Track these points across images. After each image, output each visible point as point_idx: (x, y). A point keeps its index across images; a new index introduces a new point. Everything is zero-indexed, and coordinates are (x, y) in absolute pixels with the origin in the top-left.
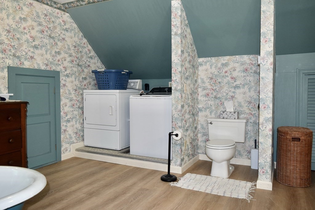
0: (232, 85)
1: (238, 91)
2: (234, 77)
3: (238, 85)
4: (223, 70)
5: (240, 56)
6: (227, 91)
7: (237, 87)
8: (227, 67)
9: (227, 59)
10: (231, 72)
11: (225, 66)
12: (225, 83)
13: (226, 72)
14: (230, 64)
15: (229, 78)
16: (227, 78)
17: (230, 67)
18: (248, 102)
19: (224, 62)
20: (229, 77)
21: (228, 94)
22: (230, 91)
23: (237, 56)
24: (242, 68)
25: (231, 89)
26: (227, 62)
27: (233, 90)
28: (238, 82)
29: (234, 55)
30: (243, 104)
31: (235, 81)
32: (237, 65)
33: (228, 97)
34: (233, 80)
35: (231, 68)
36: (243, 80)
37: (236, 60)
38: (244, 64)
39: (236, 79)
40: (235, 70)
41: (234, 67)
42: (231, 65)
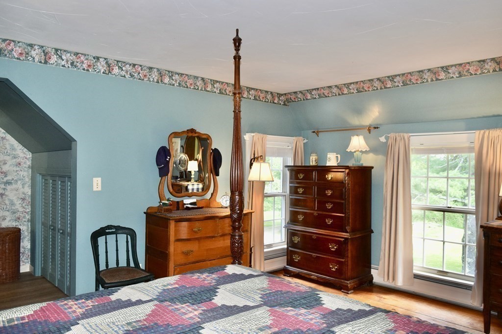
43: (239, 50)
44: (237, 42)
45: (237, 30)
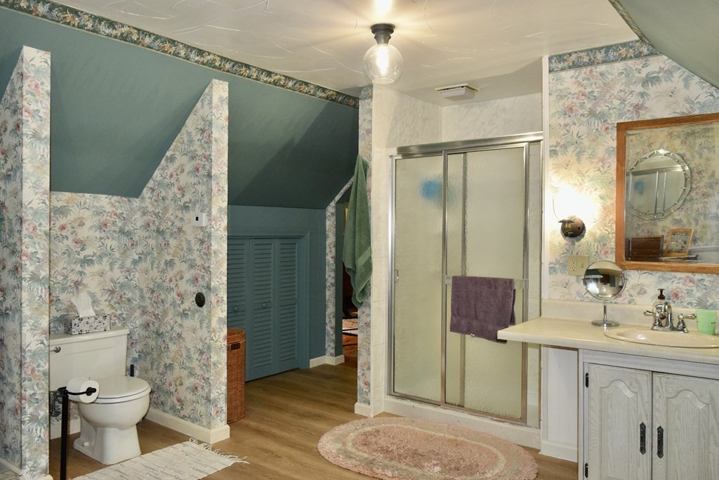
0: (77, 256)
1: (88, 270)
2: (82, 239)
3: (89, 256)
4: (57, 222)
5: (93, 195)
6: (65, 271)
7: (87, 261)
8: (66, 217)
9: (64, 198)
10: (73, 228)
11: (62, 213)
12: (60, 253)
13: (63, 228)
14: (71, 210)
15: (70, 242)
16: (65, 241)
17: (71, 217)
18: (109, 293)
19: (59, 205)
20: (71, 239)
21: (67, 277)
22: (72, 270)
23: (87, 195)
24: (95, 221)
25: (73, 266)
26: (66, 205)
27: (78, 268)
28: (88, 251)
29: (80, 192)
30: (98, 296)
31: (83, 249)
32: (86, 214)
33: (68, 285)
34: (78, 245)
35: (75, 220)
36: (98, 245)
37: (85, 203)
38: (102, 213)
39: (84, 245)
40: (82, 224)
41: (82, 218)
42: (75, 213)
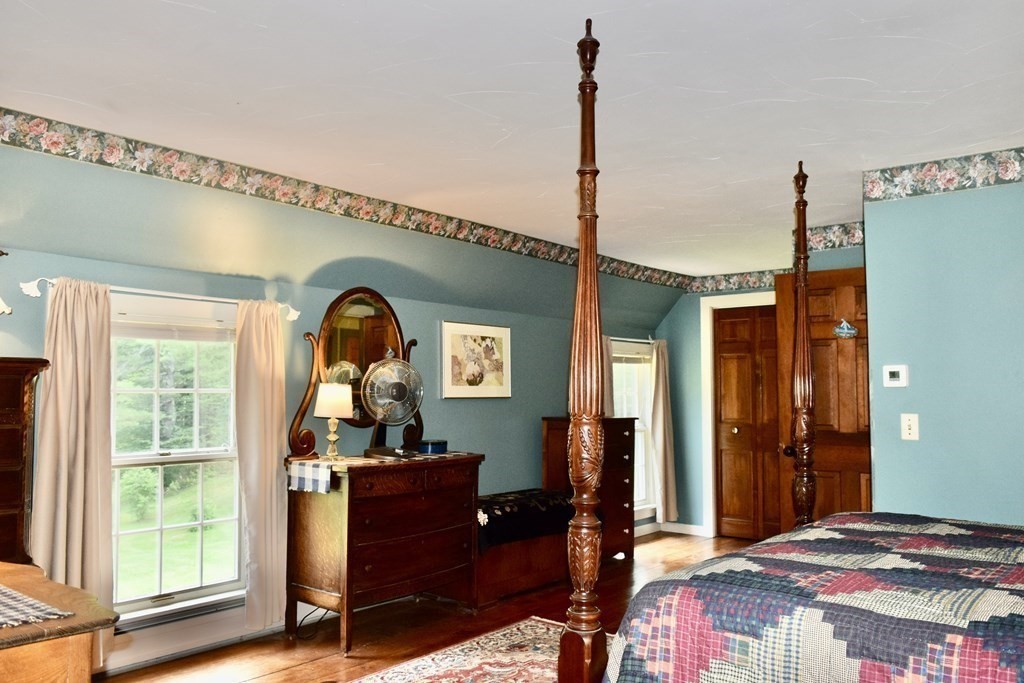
43: (592, 69)
44: (588, 50)
45: (589, 22)
